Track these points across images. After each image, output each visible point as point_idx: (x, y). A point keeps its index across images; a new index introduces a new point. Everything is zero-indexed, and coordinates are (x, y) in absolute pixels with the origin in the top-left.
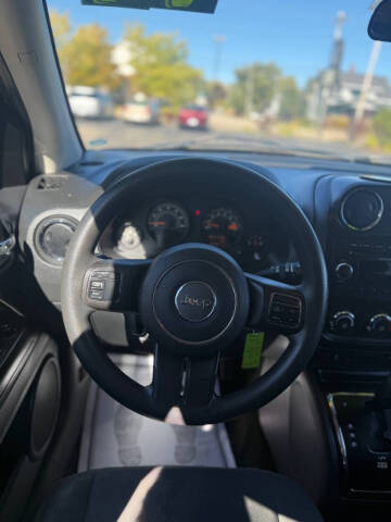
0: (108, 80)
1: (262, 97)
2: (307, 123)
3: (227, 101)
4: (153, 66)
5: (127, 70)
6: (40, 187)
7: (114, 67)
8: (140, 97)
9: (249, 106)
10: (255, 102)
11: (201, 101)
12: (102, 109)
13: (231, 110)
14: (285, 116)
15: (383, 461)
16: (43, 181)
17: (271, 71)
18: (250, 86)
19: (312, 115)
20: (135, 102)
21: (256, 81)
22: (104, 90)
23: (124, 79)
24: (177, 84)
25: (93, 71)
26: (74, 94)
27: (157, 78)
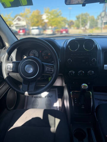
0: (41, 24)
1: (84, 23)
2: (98, 28)
3: (74, 25)
4: (52, 18)
5: (46, 21)
6: (5, 49)
7: (43, 20)
8: (50, 27)
9: (81, 26)
10: (82, 24)
11: (67, 26)
12: (40, 32)
13: (76, 28)
14: (91, 27)
15: (83, 106)
16: (6, 48)
17: (86, 15)
18: (80, 20)
19: (99, 26)
20: (49, 29)
21: (82, 18)
22: (40, 27)
23: (46, 23)
24: (59, 22)
25: (37, 22)
26: (33, 29)
27: (54, 22)
